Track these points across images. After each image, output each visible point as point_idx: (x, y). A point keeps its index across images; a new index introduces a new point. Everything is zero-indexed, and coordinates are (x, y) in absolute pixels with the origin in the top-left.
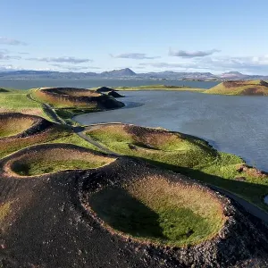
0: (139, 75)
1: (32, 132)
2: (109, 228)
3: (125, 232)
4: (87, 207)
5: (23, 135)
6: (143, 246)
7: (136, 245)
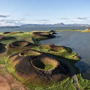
0: (66, 25)
1: (27, 46)
2: (34, 66)
3: (36, 67)
4: (31, 62)
5: (24, 47)
6: (39, 70)
7: (38, 69)
